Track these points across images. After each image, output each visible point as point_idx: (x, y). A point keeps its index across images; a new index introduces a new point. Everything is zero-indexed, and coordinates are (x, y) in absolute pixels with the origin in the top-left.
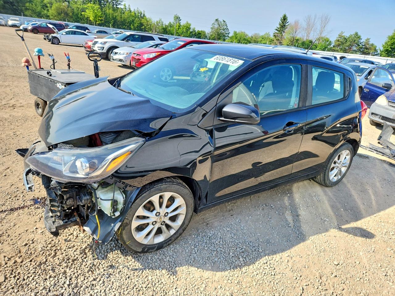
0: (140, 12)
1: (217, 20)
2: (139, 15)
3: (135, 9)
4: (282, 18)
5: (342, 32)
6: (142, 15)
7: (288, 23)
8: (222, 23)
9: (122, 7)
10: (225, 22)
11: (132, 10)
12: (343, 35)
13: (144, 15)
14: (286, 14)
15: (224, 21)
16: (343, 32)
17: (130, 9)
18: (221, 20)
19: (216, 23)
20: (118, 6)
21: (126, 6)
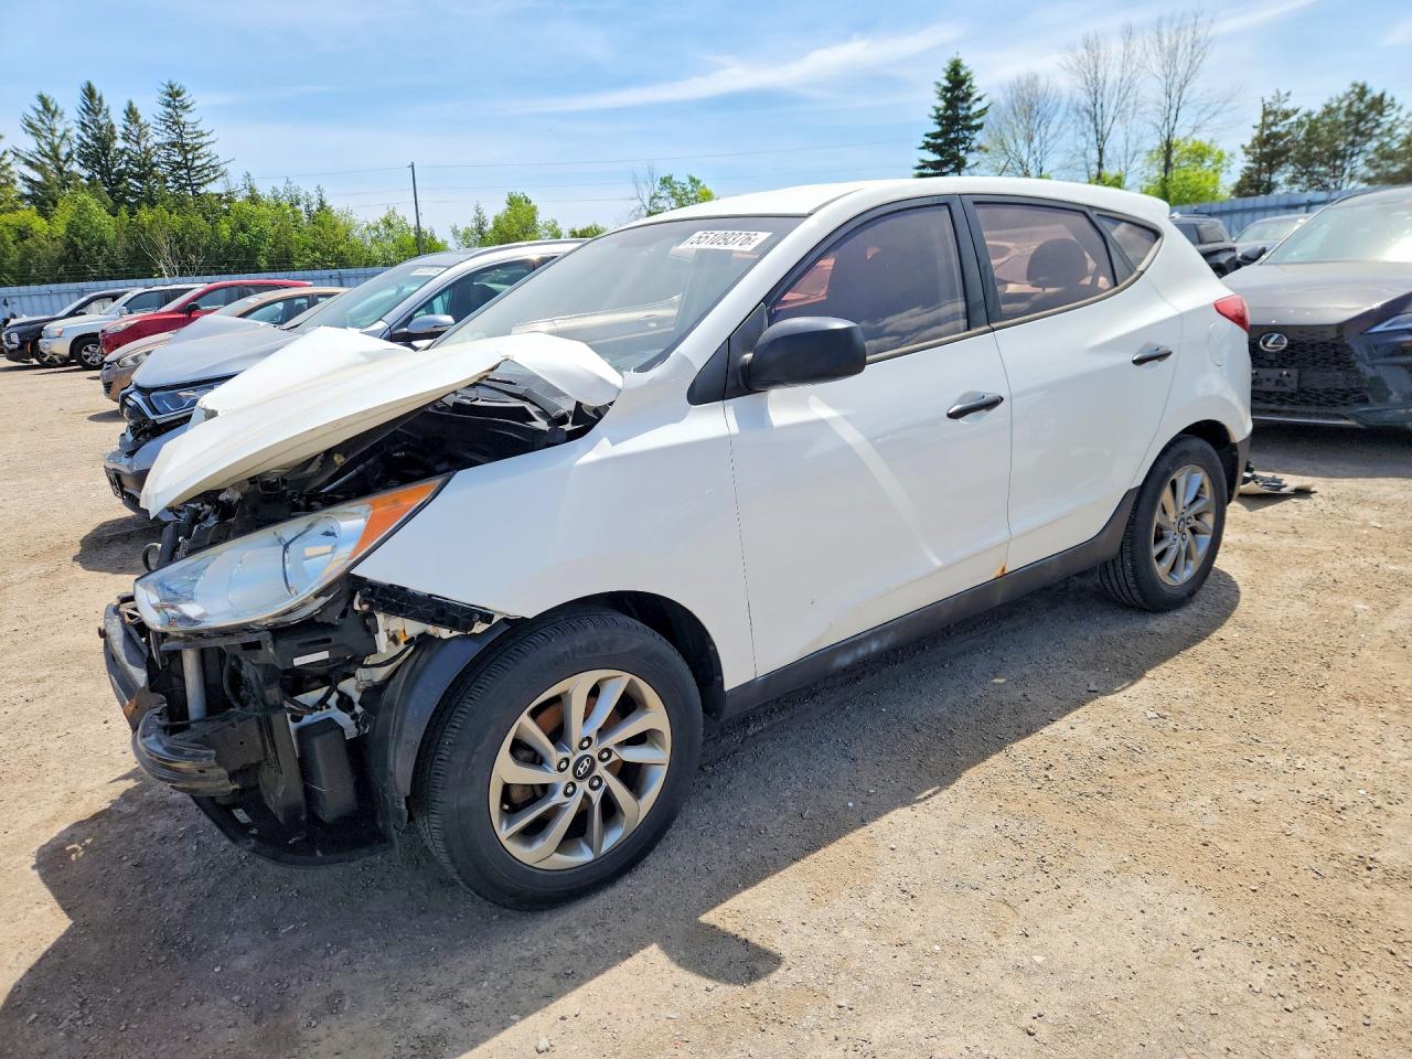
0: (302, 194)
1: (666, 181)
2: (302, 207)
3: (275, 189)
4: (946, 83)
5: (1278, 93)
6: (314, 208)
7: (979, 99)
9: (214, 188)
10: (698, 182)
11: (264, 190)
12: (1287, 106)
13: (322, 204)
14: (960, 57)
15: (692, 180)
16: (1283, 92)
17: (252, 189)
18: (680, 177)
19: (664, 193)
20: (202, 190)
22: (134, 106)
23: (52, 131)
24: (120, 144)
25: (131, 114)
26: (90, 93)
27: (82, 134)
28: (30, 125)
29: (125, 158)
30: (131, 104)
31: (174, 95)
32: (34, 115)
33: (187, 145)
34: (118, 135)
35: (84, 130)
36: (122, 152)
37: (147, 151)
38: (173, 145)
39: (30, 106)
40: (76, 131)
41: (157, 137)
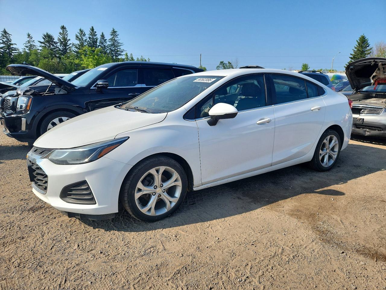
1: (222, 63)
3: (138, 59)
4: (359, 41)
8: (228, 65)
9: (124, 57)
10: (231, 64)
11: (135, 59)
15: (229, 63)
17: (132, 57)
18: (226, 62)
19: (221, 66)
21: (127, 56)
22: (104, 34)
23: (82, 39)
24: (98, 44)
25: (103, 36)
26: (92, 29)
27: (89, 41)
28: (77, 37)
29: (100, 47)
30: (103, 33)
31: (114, 33)
32: (79, 35)
33: (116, 45)
34: (98, 41)
35: (90, 39)
36: (99, 46)
37: (105, 46)
38: (112, 45)
39: (77, 32)
40: (88, 39)
41: (108, 43)
